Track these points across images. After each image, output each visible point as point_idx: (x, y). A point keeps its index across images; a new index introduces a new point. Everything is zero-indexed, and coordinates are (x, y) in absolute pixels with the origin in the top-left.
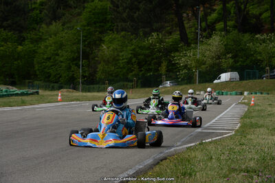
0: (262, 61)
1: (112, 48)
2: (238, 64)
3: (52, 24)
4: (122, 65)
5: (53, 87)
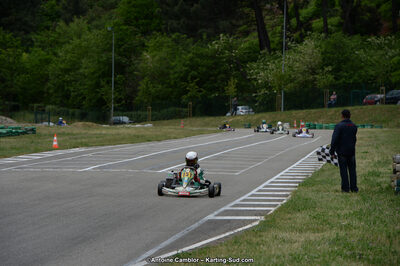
0: (376, 78)
1: (157, 57)
2: (341, 81)
3: (72, 21)
4: (172, 83)
5: (73, 114)
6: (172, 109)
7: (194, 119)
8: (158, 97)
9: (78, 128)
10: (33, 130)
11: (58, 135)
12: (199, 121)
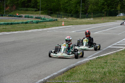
4: (100, 6)
5: (69, 15)
6: (99, 14)
7: (106, 17)
8: (95, 10)
9: (70, 19)
10: (57, 20)
11: (64, 21)
12: (108, 18)
